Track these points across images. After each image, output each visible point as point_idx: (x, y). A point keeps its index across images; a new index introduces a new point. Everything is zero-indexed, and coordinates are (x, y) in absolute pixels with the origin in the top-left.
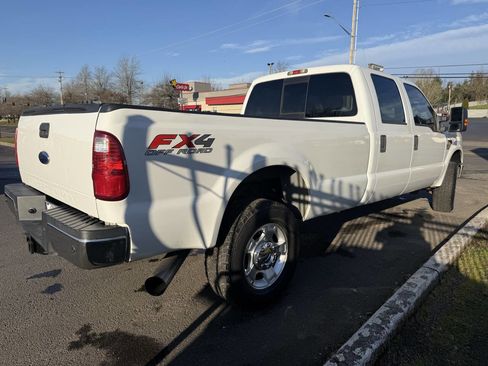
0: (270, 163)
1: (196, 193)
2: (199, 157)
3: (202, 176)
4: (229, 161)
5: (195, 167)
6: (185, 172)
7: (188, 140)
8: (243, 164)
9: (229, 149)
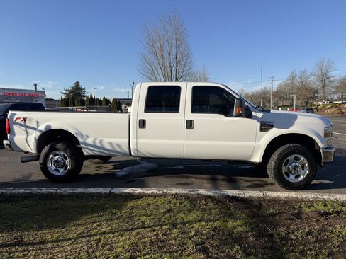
0: (53, 128)
1: (28, 135)
2: (27, 124)
3: (29, 130)
4: (38, 127)
5: (27, 127)
6: (23, 128)
7: (24, 119)
8: (42, 128)
9: (38, 122)
